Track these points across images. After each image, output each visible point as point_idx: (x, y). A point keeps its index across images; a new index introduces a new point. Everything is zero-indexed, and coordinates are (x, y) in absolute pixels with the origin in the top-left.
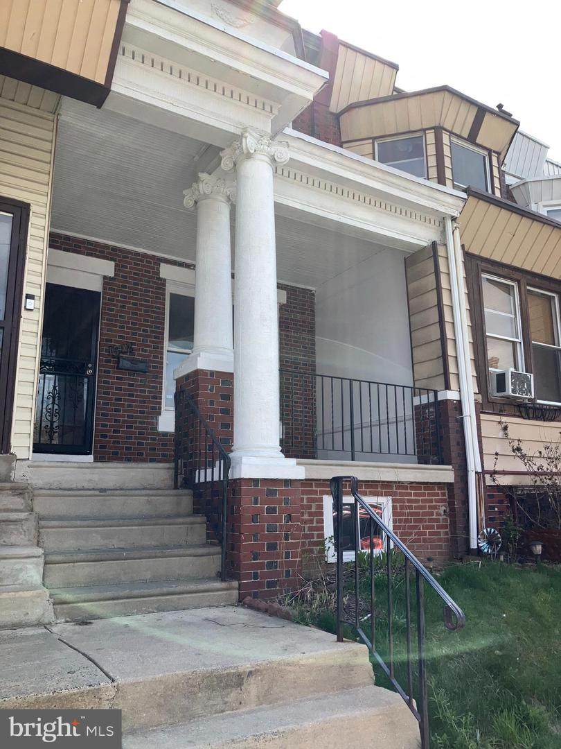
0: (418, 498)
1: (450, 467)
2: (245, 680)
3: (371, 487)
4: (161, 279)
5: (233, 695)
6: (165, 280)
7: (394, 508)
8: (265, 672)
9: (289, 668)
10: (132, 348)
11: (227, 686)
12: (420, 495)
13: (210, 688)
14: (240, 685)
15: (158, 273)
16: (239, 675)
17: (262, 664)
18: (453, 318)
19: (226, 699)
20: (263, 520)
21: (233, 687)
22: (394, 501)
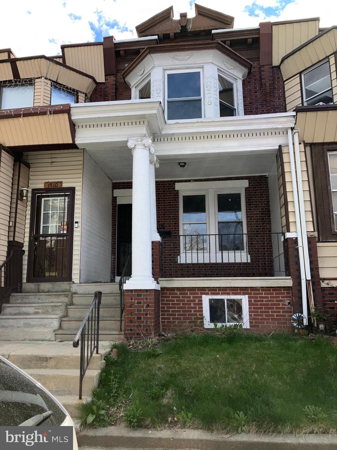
0: (268, 296)
1: (290, 277)
2: (48, 360)
3: (233, 290)
4: (176, 191)
5: (44, 364)
6: (178, 191)
7: (250, 301)
8: (56, 358)
9: (65, 359)
10: (164, 226)
11: (43, 361)
12: (268, 294)
13: (37, 361)
14: (47, 361)
15: (174, 188)
16: (46, 358)
17: (55, 356)
18: (292, 189)
19: (42, 365)
20: (135, 307)
21: (44, 361)
22: (249, 297)
